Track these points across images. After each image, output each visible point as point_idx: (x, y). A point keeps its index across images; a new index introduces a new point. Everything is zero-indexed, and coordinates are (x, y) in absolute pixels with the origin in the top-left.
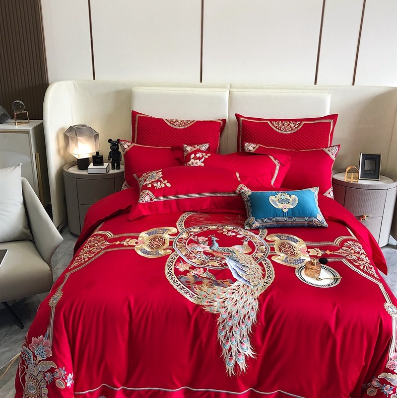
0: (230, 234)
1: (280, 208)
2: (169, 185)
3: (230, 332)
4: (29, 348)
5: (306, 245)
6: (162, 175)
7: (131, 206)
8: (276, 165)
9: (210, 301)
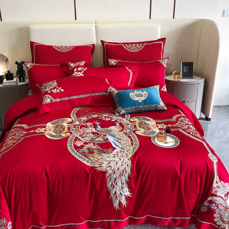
0: (107, 119)
1: (137, 100)
2: (62, 90)
3: (115, 182)
5: (155, 122)
6: (57, 84)
8: (130, 73)
9: (100, 163)
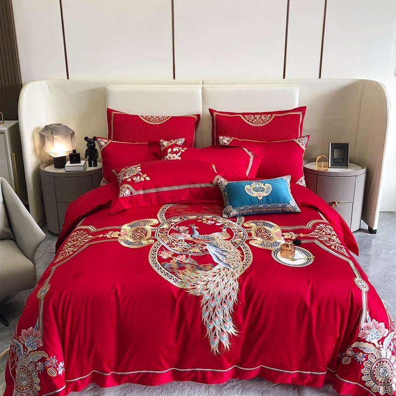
0: (210, 222)
1: (255, 196)
2: (148, 179)
3: (213, 313)
4: (19, 340)
5: (281, 229)
6: (141, 170)
7: (111, 201)
8: (250, 157)
9: (193, 284)
